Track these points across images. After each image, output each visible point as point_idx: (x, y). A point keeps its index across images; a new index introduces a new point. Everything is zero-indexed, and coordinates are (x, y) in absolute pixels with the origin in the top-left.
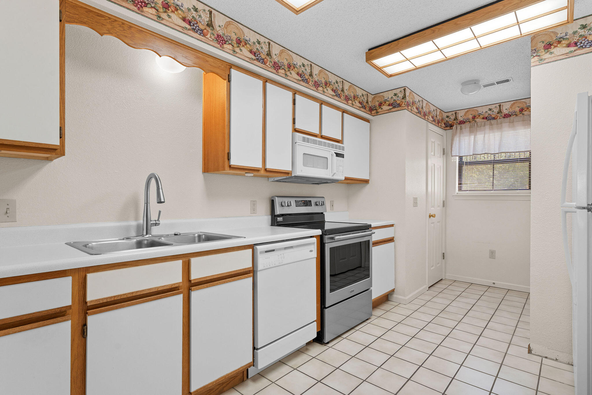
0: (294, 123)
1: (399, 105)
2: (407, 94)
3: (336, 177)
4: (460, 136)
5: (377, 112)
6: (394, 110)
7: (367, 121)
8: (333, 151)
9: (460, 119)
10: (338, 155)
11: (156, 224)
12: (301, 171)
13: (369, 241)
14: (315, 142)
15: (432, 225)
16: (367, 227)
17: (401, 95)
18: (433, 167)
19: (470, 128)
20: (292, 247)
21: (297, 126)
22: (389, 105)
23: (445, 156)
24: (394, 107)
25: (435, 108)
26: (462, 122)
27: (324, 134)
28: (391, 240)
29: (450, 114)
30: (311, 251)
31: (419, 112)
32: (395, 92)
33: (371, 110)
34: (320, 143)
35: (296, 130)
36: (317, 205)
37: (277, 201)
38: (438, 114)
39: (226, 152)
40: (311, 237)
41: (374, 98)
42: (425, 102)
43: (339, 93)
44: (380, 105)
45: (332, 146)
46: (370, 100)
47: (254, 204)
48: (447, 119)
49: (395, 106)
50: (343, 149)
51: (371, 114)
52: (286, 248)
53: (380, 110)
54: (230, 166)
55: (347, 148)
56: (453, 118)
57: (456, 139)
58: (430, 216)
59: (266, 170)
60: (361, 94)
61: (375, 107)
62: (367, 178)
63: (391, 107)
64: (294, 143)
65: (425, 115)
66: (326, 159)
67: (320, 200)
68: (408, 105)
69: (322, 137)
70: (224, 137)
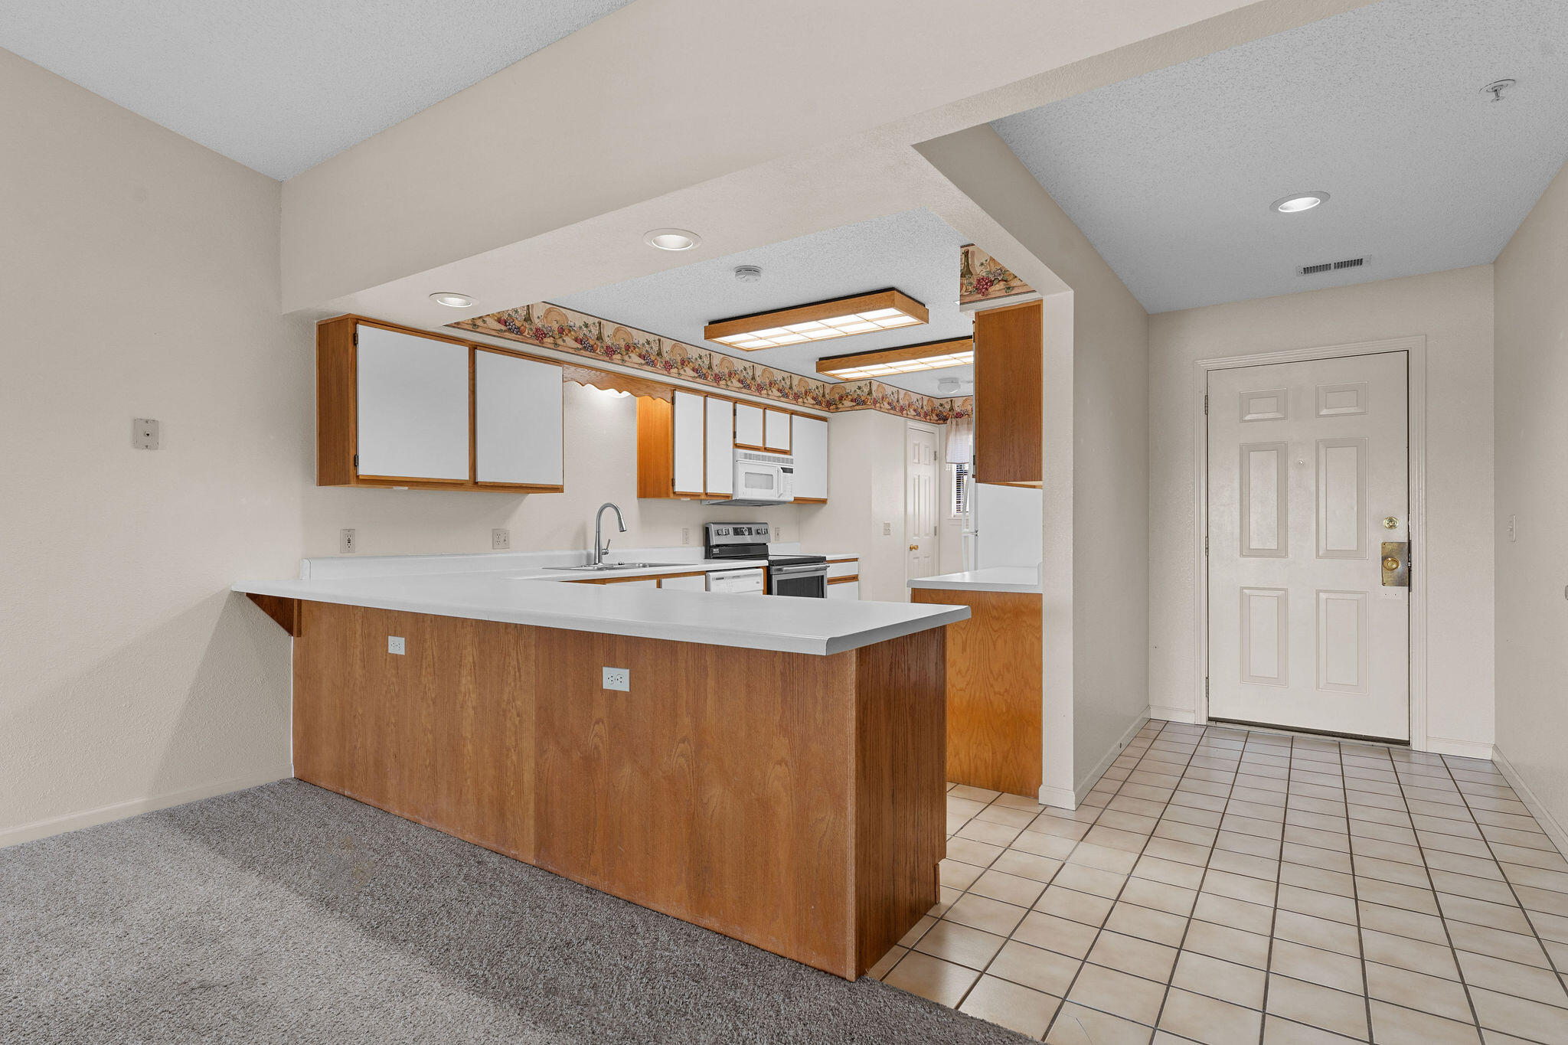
0: (735, 437)
1: (864, 403)
2: (874, 388)
3: (782, 499)
4: (956, 434)
5: (837, 408)
6: (857, 407)
7: (824, 419)
8: (779, 466)
9: (957, 410)
10: (785, 470)
11: (606, 553)
12: (744, 493)
13: (823, 576)
14: (758, 458)
15: (916, 561)
16: (822, 560)
17: (866, 390)
18: (917, 481)
19: (968, 424)
20: (738, 577)
21: (738, 441)
22: (852, 401)
23: (937, 461)
24: (858, 404)
25: (919, 397)
26: (959, 415)
27: (767, 446)
28: (854, 578)
29: (943, 402)
30: (758, 583)
31: (893, 408)
32: (859, 384)
33: (829, 404)
34: (764, 458)
35: (736, 446)
36: (758, 533)
37: (713, 528)
38: (925, 403)
39: (671, 478)
40: (757, 568)
41: (833, 388)
42: (902, 393)
43: (787, 391)
44: (841, 398)
45: (778, 460)
46: (827, 391)
47: (686, 532)
48: (941, 408)
49: (859, 402)
50: (792, 462)
51: (829, 411)
52: (734, 577)
53: (840, 406)
54: (674, 493)
55: (797, 460)
56: (948, 407)
57: (952, 438)
58: (911, 549)
59: (706, 494)
60: (814, 387)
61: (834, 400)
62: (824, 497)
63: (854, 404)
64: (735, 461)
65: (902, 409)
66: (770, 477)
67: (763, 527)
68: (875, 402)
69: (766, 449)
70: (667, 461)
